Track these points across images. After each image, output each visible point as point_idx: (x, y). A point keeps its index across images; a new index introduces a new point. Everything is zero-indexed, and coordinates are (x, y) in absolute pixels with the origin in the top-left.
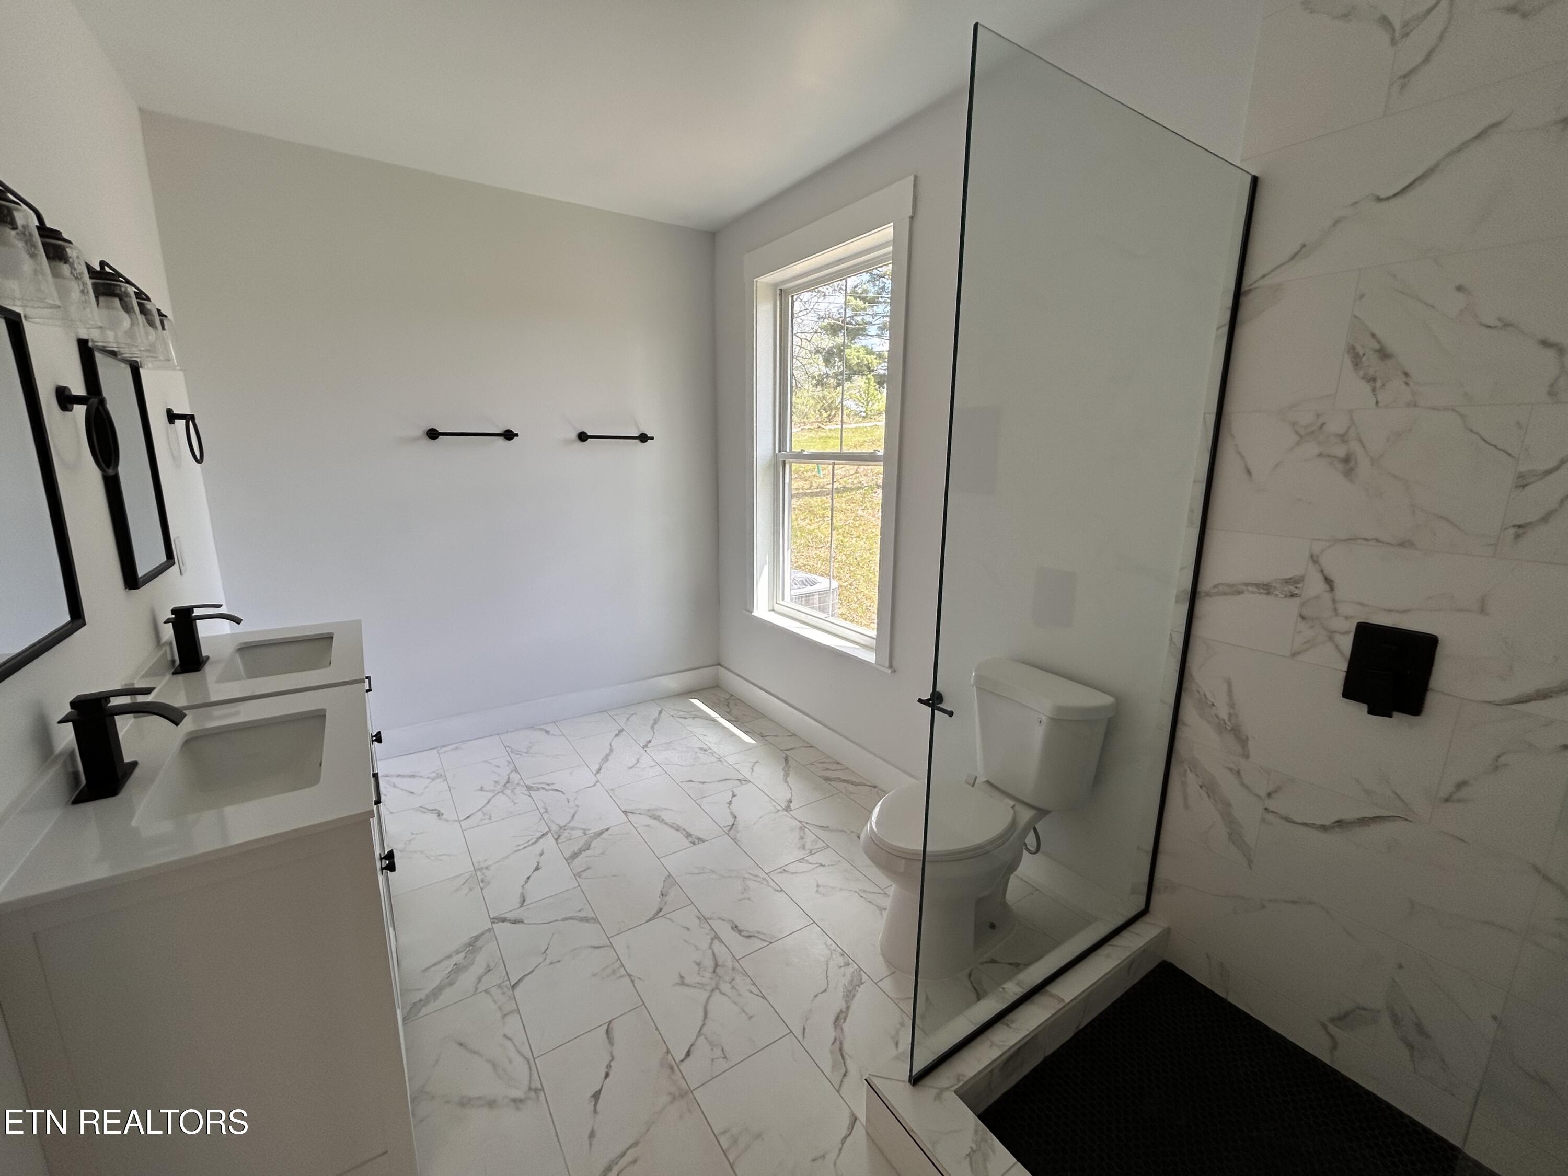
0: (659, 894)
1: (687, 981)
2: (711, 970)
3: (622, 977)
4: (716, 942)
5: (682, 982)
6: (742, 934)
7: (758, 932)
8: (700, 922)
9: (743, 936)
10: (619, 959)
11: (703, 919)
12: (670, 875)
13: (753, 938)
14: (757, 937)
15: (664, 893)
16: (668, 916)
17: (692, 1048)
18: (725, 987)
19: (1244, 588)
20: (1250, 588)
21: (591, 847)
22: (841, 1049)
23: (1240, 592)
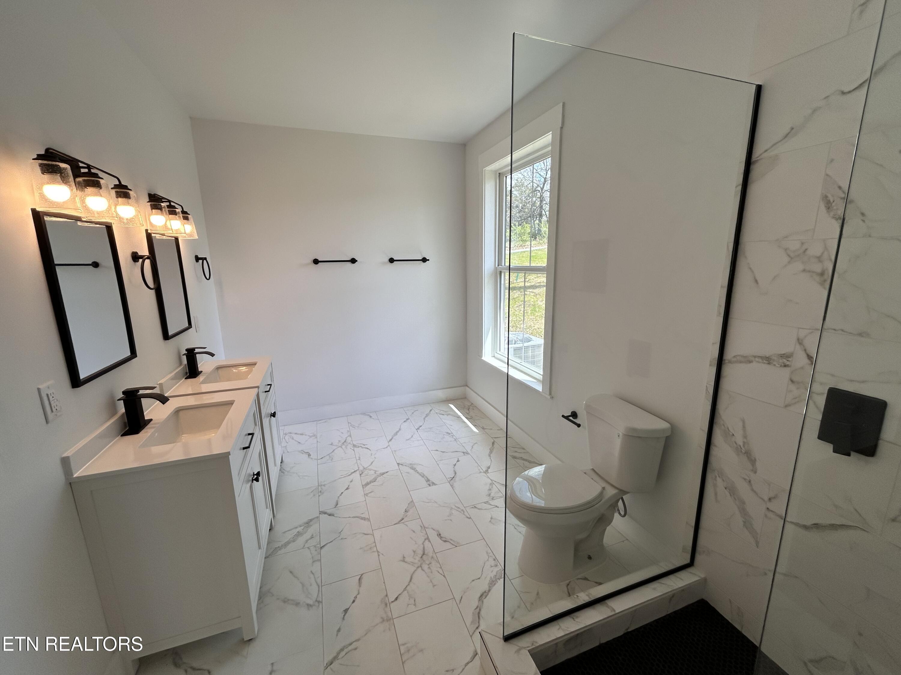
0: (404, 510)
1: (406, 560)
2: (420, 556)
3: (374, 552)
4: (427, 541)
5: (403, 560)
6: (442, 539)
7: (451, 540)
8: (422, 528)
9: (442, 540)
10: (375, 542)
11: (423, 527)
12: (412, 501)
13: (447, 542)
14: (450, 542)
15: (407, 510)
16: (405, 523)
17: (400, 596)
18: (425, 567)
19: (753, 359)
20: (757, 359)
21: (377, 481)
22: (479, 613)
23: (750, 362)
